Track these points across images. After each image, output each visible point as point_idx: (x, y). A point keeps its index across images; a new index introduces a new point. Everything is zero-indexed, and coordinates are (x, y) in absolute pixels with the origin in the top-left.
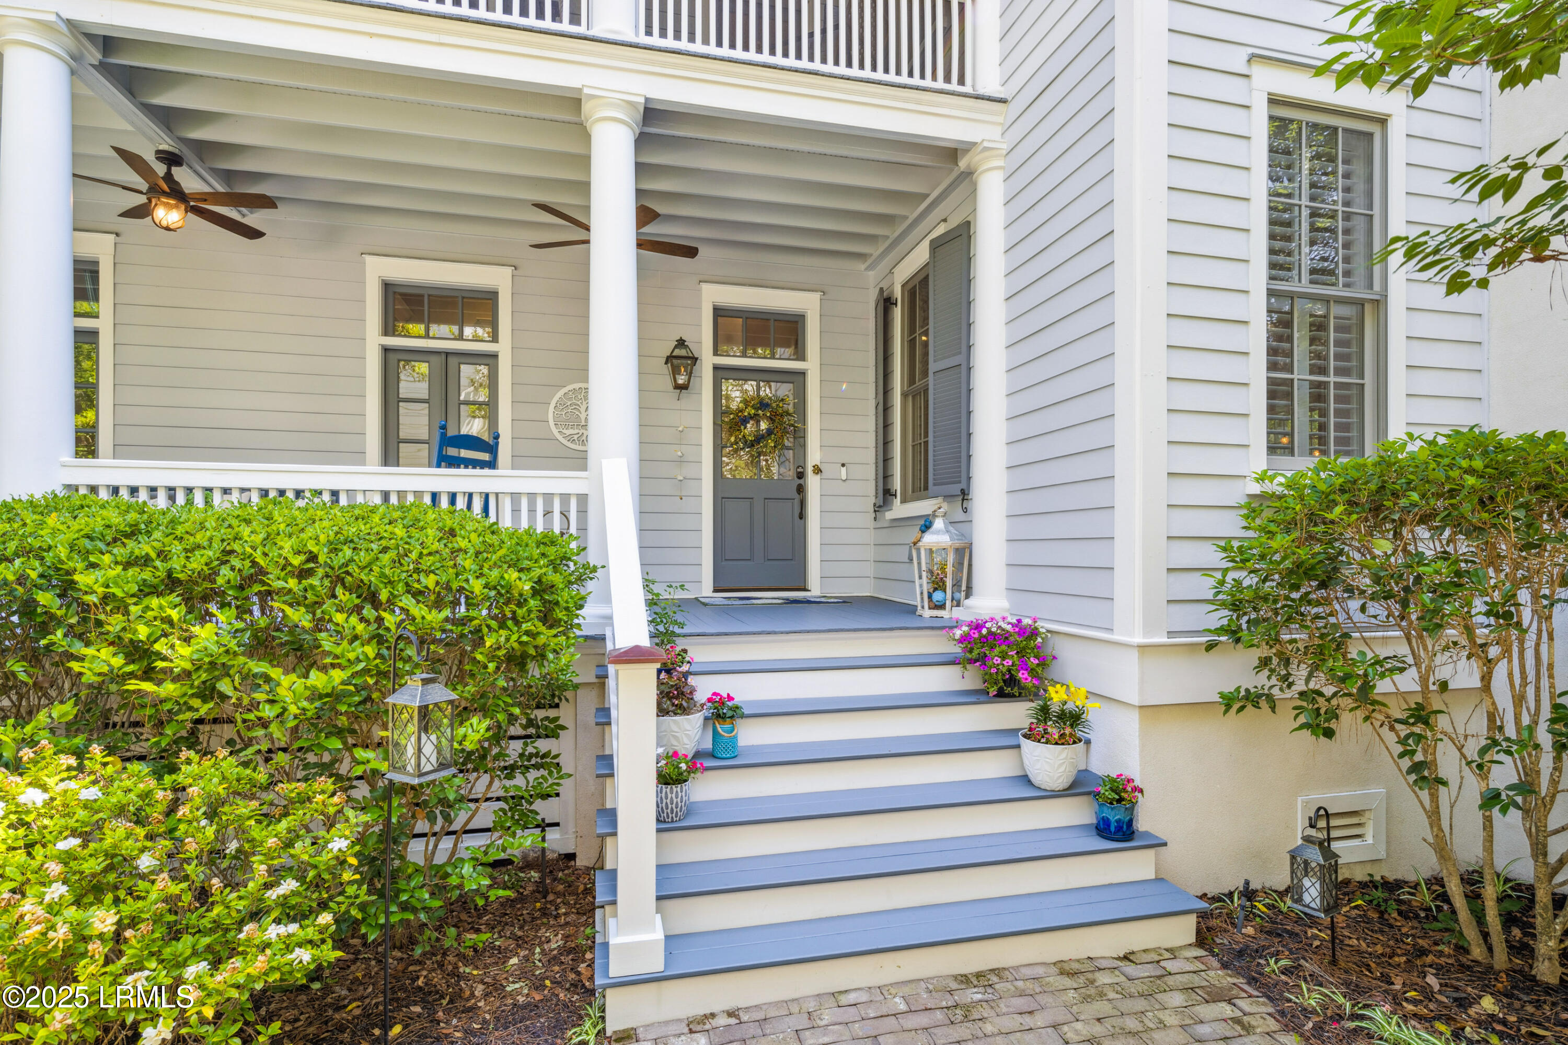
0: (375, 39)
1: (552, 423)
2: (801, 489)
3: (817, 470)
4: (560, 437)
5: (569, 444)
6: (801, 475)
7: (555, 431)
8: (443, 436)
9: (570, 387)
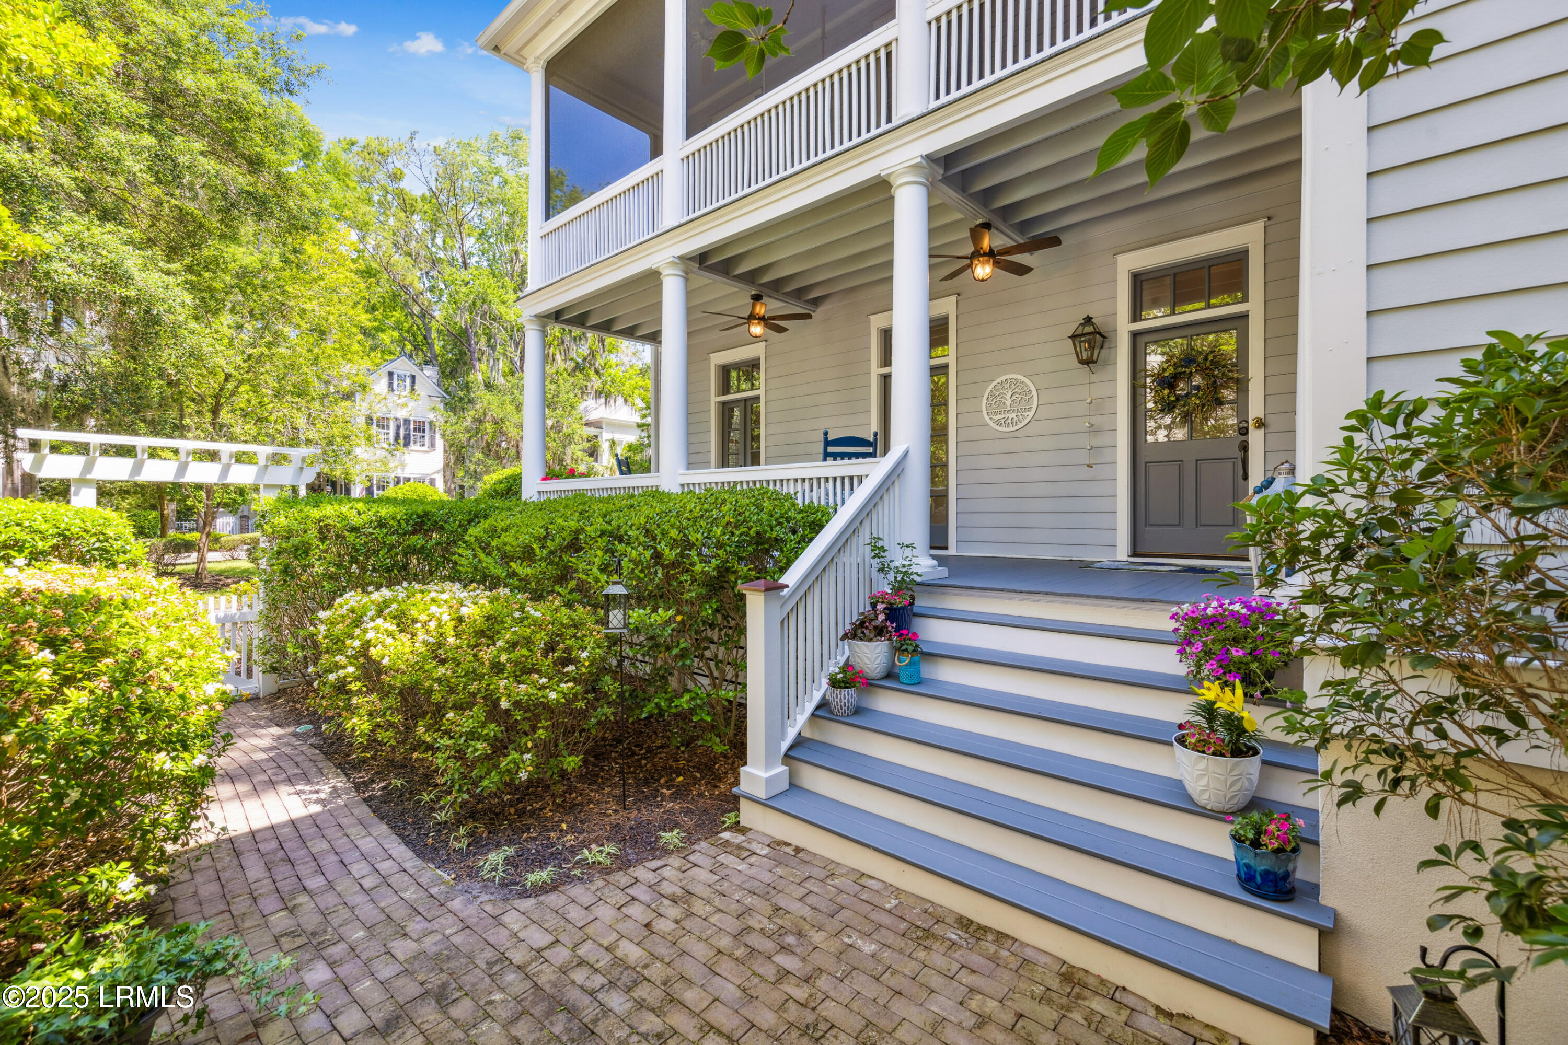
0: (781, 202)
1: (985, 412)
2: (1244, 448)
3: (1261, 424)
4: (990, 423)
5: (998, 428)
6: (1244, 432)
7: (987, 418)
8: (826, 439)
9: (998, 380)
